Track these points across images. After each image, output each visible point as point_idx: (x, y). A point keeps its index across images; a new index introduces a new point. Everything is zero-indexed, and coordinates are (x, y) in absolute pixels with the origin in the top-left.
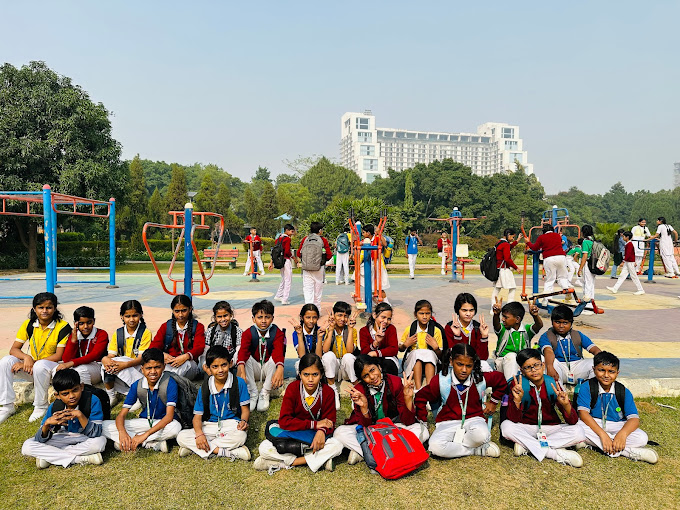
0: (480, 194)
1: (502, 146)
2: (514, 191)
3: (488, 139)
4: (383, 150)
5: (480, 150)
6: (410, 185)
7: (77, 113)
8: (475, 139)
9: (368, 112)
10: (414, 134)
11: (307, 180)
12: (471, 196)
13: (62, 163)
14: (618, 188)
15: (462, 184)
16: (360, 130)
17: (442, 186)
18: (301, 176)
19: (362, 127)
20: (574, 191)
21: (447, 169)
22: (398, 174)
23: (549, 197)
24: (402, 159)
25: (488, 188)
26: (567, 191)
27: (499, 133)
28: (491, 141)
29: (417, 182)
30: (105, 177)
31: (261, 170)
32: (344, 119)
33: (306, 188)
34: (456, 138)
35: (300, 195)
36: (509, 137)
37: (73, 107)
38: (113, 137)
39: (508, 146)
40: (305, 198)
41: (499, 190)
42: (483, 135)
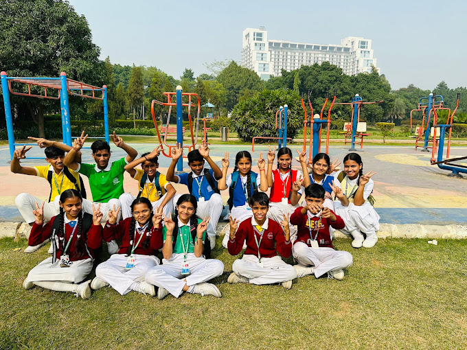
0: (349, 89)
1: (358, 54)
2: (372, 86)
3: (349, 49)
4: (273, 56)
5: (342, 57)
6: (297, 81)
7: (68, 22)
8: (339, 49)
9: (262, 28)
10: (296, 45)
11: (221, 78)
12: (342, 90)
13: (60, 60)
14: (442, 86)
15: (336, 81)
16: (256, 41)
17: (321, 82)
18: (216, 76)
19: (258, 39)
20: (411, 88)
21: (325, 69)
22: (289, 73)
23: (393, 92)
24: (286, 64)
25: (354, 83)
26: (406, 87)
27: (356, 45)
28: (351, 51)
29: (303, 80)
30: (91, 72)
31: (187, 71)
32: (245, 33)
33: (221, 84)
34: (326, 48)
35: (217, 90)
36: (364, 47)
37: (65, 17)
38: (93, 42)
39: (363, 54)
40: (221, 92)
41: (362, 85)
42: (345, 46)
